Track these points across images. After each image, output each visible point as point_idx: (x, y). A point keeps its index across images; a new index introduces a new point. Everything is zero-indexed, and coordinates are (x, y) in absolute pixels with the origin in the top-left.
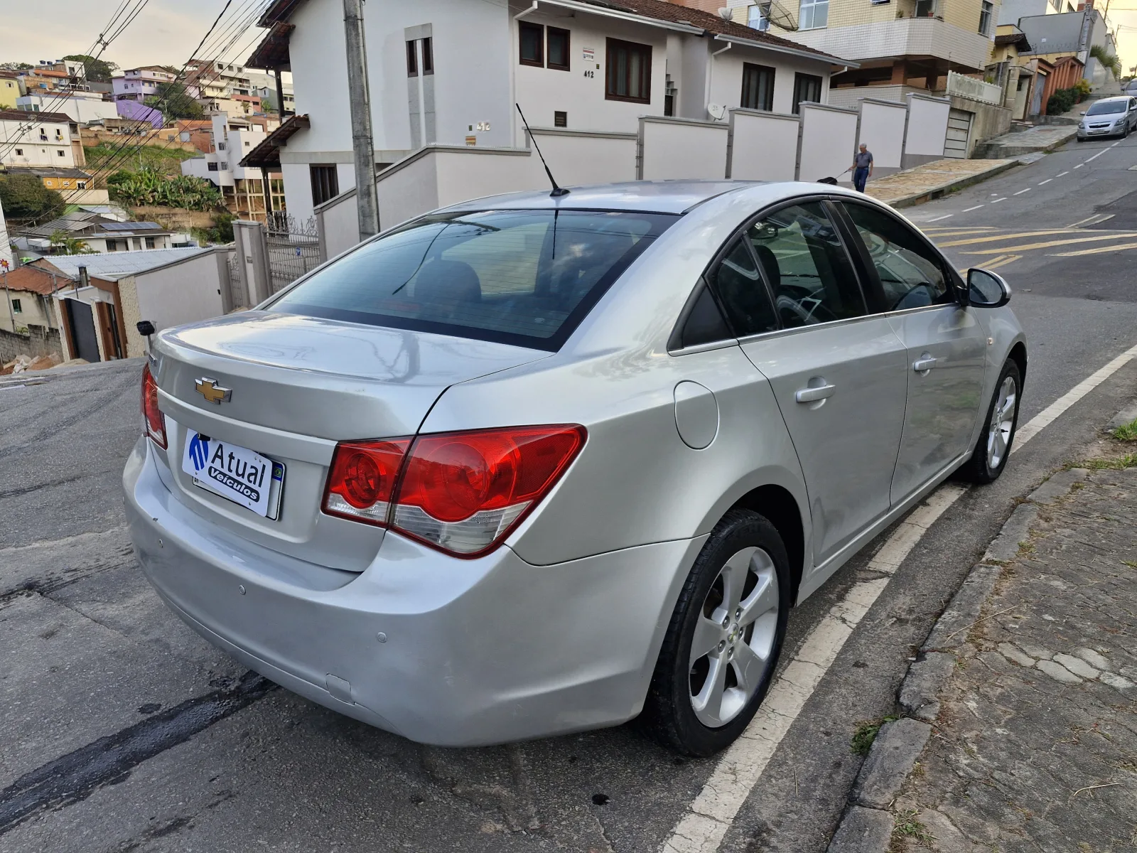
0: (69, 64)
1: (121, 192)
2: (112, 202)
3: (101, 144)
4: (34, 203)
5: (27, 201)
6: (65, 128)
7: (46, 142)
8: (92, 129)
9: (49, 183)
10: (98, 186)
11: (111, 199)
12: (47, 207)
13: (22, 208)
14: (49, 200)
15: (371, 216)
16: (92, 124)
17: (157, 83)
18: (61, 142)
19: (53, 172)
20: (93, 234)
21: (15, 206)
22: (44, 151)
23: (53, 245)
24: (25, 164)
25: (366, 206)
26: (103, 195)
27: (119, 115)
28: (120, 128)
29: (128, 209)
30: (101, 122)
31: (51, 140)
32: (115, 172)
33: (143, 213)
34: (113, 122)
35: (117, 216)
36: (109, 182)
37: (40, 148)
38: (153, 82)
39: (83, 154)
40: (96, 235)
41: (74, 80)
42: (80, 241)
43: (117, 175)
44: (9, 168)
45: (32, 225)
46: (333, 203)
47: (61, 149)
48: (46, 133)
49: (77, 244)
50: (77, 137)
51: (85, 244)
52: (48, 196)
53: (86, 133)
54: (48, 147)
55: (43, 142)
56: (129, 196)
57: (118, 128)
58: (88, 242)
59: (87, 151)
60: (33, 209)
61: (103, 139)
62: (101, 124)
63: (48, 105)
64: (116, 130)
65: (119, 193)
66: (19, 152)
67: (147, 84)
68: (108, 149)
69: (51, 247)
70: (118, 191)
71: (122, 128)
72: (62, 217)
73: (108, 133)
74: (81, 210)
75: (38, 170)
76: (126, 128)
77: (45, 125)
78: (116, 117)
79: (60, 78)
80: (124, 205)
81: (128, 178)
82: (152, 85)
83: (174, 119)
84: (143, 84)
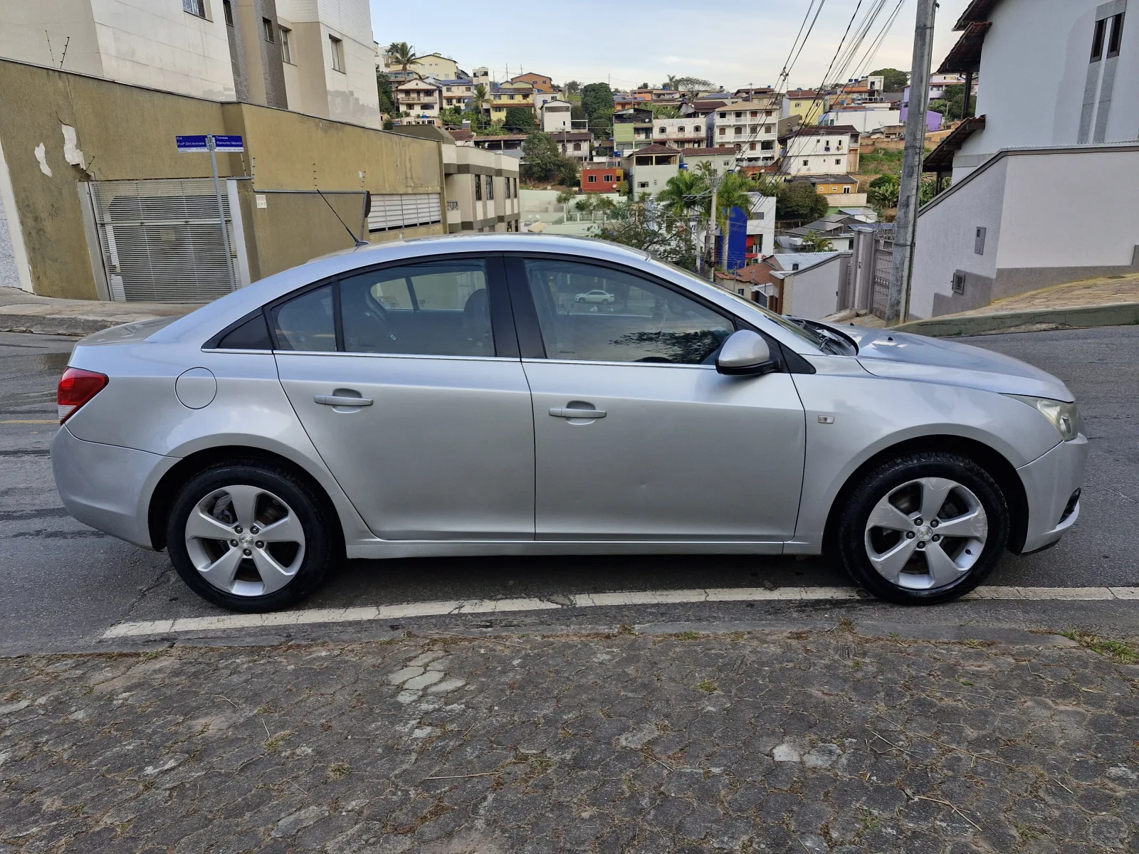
0: (871, 79)
1: (878, 195)
2: (869, 205)
3: (876, 151)
4: (804, 207)
5: (798, 206)
6: (846, 139)
7: (828, 153)
8: (872, 137)
9: (821, 189)
10: (861, 191)
11: (868, 202)
12: (813, 210)
13: (793, 211)
14: (816, 205)
15: (906, 227)
16: (874, 132)
17: (946, 86)
18: (840, 152)
19: (827, 179)
20: (841, 235)
21: (789, 210)
22: (824, 161)
23: (804, 243)
24: (807, 173)
25: (902, 216)
26: (863, 198)
27: (900, 121)
28: (898, 134)
29: (880, 210)
30: (882, 130)
31: (833, 150)
32: (879, 176)
33: (893, 214)
34: (892, 129)
35: (867, 217)
36: (871, 186)
37: (822, 159)
38: (941, 86)
39: (858, 161)
40: (843, 235)
41: (872, 93)
42: (825, 240)
43: (880, 179)
44: (795, 177)
45: (797, 226)
46: (924, 210)
47: (838, 157)
48: (830, 145)
49: (823, 243)
50: (856, 146)
51: (829, 243)
52: (816, 200)
53: (866, 142)
54: (829, 157)
55: (826, 153)
56: (885, 198)
57: (895, 134)
58: (833, 241)
59: (862, 158)
60: (801, 212)
61: (878, 145)
62: (881, 132)
63: (843, 119)
64: (894, 136)
65: (877, 196)
66: (805, 163)
67: (935, 89)
68: (881, 155)
69: (802, 245)
70: (876, 194)
71: (899, 134)
72: (821, 219)
73: (887, 140)
74: (841, 212)
75: (816, 178)
76: (902, 134)
77: (830, 138)
78: (897, 123)
79: (860, 92)
80: (878, 207)
81: (887, 182)
82: (941, 89)
83: (953, 120)
84: (932, 89)
